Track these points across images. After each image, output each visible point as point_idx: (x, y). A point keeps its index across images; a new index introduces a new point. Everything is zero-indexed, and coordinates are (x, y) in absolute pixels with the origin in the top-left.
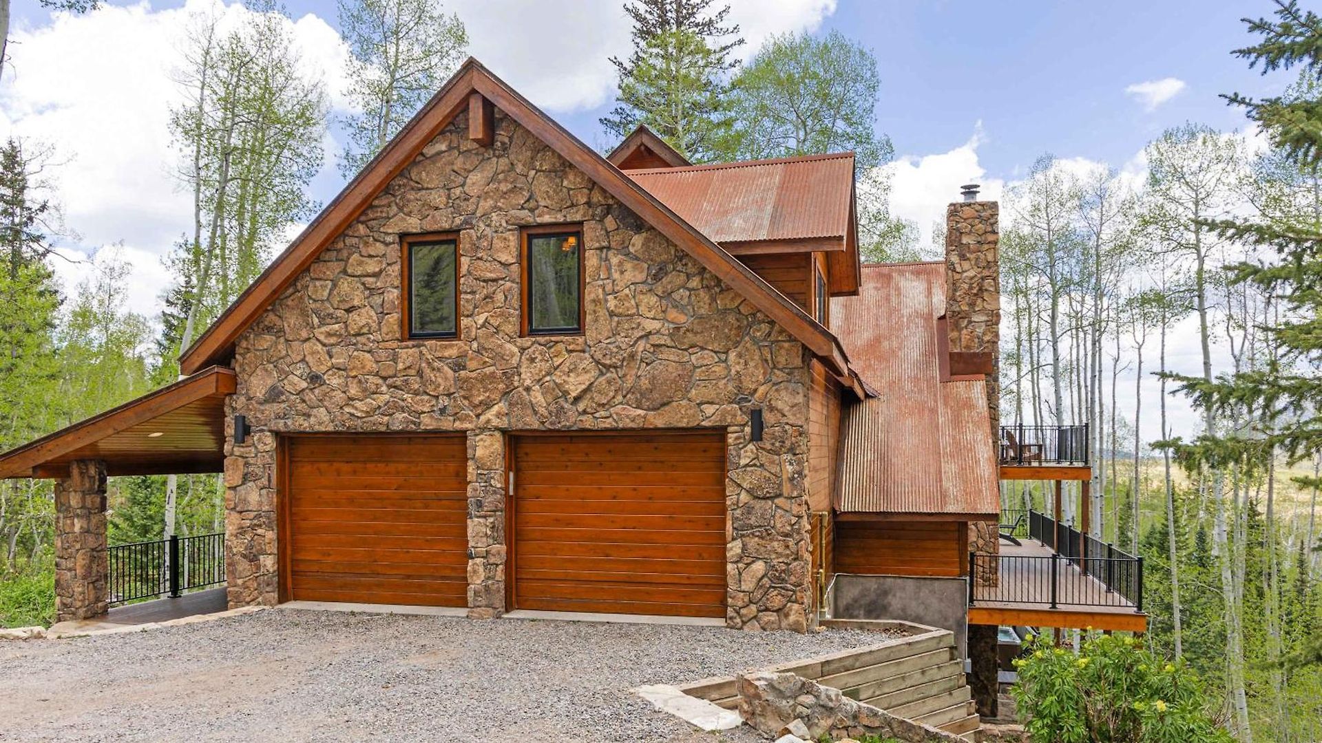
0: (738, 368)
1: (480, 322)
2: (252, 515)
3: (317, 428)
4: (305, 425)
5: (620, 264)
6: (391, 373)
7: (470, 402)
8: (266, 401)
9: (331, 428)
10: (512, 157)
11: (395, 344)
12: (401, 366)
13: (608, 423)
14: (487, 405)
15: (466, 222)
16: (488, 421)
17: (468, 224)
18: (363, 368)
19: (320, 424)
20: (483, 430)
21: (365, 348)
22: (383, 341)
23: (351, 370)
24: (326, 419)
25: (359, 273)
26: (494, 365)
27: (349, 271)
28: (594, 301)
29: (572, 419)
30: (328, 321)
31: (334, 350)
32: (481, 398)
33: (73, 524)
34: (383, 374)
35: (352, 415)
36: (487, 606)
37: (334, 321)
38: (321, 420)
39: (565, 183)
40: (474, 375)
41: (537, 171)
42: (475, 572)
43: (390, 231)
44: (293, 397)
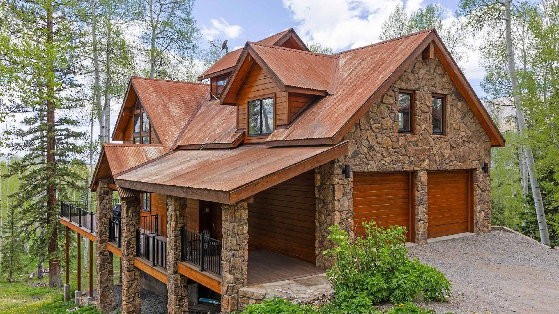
0: (479, 149)
1: (423, 128)
2: (346, 212)
3: (371, 170)
4: (365, 168)
5: (456, 112)
6: (397, 146)
7: (419, 159)
8: (352, 157)
9: (376, 170)
10: (431, 66)
11: (397, 134)
12: (400, 144)
13: (452, 168)
14: (424, 160)
15: (418, 88)
16: (425, 167)
17: (419, 89)
18: (388, 144)
19: (372, 168)
20: (422, 170)
21: (388, 135)
22: (394, 133)
23: (383, 144)
24: (374, 165)
25: (387, 102)
26: (426, 145)
27: (384, 101)
28: (451, 124)
29: (445, 167)
30: (376, 122)
31: (378, 135)
32: (422, 158)
33: (243, 229)
34: (394, 147)
35: (384, 164)
36: (424, 240)
37: (378, 122)
38: (372, 167)
39: (444, 80)
40: (420, 148)
41: (437, 74)
42: (421, 226)
43: (396, 86)
44: (362, 156)
